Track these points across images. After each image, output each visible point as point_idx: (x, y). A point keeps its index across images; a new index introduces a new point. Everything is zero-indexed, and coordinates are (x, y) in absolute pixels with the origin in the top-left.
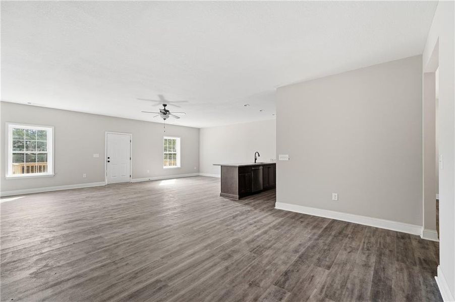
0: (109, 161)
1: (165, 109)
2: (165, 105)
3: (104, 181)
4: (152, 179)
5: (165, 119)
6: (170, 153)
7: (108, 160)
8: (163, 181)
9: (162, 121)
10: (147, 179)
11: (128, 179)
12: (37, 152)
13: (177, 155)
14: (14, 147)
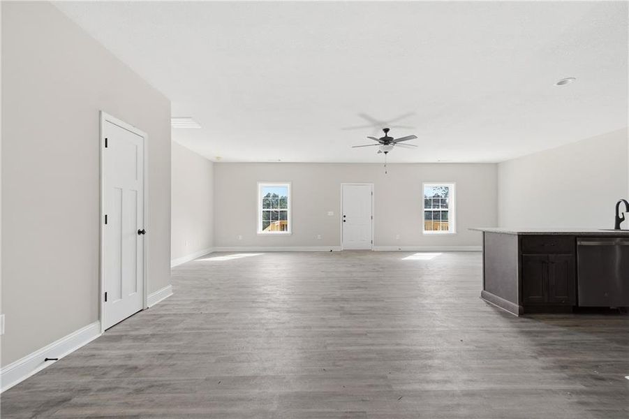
0: (345, 221)
1: (386, 135)
2: (386, 130)
3: (340, 245)
4: (403, 248)
5: (386, 153)
6: (436, 209)
7: (344, 219)
8: (418, 254)
10: (396, 248)
11: (369, 247)
12: (279, 210)
13: (449, 213)
14: (264, 205)
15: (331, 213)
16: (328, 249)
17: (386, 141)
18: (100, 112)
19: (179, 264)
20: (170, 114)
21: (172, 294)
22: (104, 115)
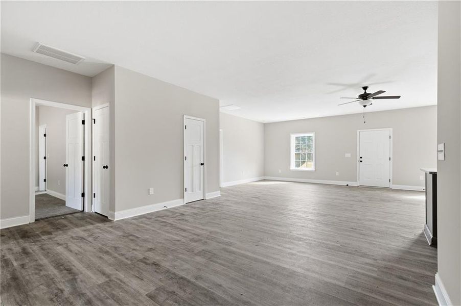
0: (361, 161)
1: (365, 92)
2: (365, 88)
3: (356, 181)
5: (365, 106)
7: (361, 159)
9: (362, 109)
10: (420, 188)
11: (387, 185)
14: (296, 149)
15: (348, 155)
16: (345, 183)
17: (365, 97)
18: (183, 115)
19: (238, 184)
20: (219, 105)
21: (220, 195)
22: (185, 116)
